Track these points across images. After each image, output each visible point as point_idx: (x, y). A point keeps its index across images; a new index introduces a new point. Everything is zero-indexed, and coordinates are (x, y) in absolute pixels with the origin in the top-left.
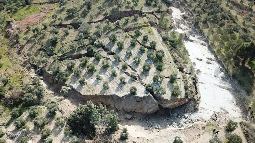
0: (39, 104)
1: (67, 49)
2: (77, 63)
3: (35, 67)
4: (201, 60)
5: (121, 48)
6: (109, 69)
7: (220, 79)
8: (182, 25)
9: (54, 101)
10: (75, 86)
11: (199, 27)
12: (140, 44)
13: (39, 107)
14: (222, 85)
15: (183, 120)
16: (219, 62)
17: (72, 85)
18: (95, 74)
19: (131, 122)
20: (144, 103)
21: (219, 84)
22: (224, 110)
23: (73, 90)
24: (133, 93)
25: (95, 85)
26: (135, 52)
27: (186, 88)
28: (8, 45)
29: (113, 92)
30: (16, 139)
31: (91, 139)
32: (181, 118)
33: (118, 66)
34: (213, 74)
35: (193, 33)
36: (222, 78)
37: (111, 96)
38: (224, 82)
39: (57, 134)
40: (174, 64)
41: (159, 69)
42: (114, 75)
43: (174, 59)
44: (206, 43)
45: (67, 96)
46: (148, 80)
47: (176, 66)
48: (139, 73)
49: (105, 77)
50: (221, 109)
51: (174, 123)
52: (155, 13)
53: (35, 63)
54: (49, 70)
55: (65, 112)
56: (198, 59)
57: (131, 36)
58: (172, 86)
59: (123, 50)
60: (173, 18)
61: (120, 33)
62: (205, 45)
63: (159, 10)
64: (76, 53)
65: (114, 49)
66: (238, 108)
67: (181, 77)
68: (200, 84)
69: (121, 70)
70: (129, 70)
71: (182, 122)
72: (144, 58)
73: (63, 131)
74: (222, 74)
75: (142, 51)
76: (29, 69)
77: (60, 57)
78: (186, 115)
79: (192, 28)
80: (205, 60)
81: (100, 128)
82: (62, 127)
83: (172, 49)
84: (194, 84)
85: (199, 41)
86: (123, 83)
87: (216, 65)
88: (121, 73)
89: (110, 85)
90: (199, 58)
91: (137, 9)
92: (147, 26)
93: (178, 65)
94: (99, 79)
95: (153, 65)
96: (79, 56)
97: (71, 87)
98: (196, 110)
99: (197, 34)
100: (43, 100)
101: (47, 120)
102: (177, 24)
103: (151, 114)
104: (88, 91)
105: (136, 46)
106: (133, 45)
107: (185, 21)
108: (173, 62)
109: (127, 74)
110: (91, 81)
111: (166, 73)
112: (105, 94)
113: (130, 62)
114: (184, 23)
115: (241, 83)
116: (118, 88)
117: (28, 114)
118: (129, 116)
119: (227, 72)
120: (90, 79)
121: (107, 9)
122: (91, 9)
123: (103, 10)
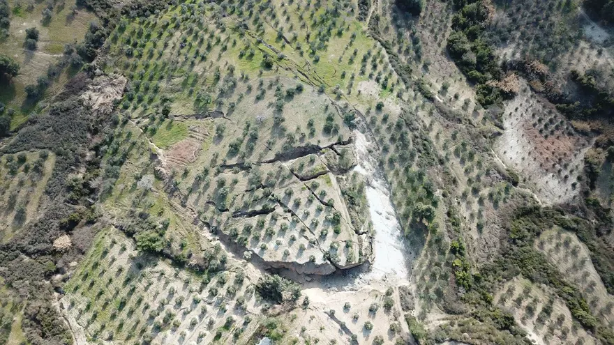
0: (224, 270)
1: (239, 203)
2: (254, 221)
3: (208, 225)
4: (380, 214)
5: (297, 204)
6: (287, 231)
7: (395, 238)
8: (365, 163)
9: (239, 267)
10: (257, 251)
11: (383, 169)
12: (318, 199)
13: (225, 272)
14: (396, 245)
15: (357, 280)
16: (398, 219)
17: (252, 249)
18: (275, 237)
19: (311, 284)
20: (323, 269)
21: (394, 244)
22: (394, 271)
23: (254, 254)
24: (313, 261)
25: (276, 250)
26: (312, 209)
27: (360, 254)
28: (165, 191)
29: (294, 260)
30: (213, 304)
31: (280, 304)
32: (356, 278)
33: (297, 228)
34: (390, 232)
35: (377, 175)
36: (398, 236)
37: (292, 262)
38: (399, 242)
39: (249, 299)
40: (351, 225)
41: (337, 232)
42: (293, 239)
43: (352, 219)
44: (388, 192)
45: (248, 260)
46: (326, 246)
47: (353, 227)
48: (317, 238)
49: (284, 241)
50: (392, 269)
51: (349, 284)
52: (335, 146)
53: (208, 221)
54: (225, 229)
55: (252, 279)
56: (377, 213)
57: (307, 187)
58: (348, 251)
59: (300, 207)
60: (356, 151)
61: (296, 183)
62: (386, 195)
63: (339, 139)
64: (250, 210)
65: (290, 205)
66: (405, 269)
67: (357, 241)
68: (376, 243)
69: (300, 233)
70: (307, 233)
71: (356, 283)
72: (321, 218)
73: (254, 296)
74: (398, 233)
75: (320, 210)
76: (201, 228)
77: (234, 213)
78: (361, 276)
79: (376, 169)
80: (384, 214)
81: (286, 295)
82: (252, 293)
83: (350, 207)
84: (370, 243)
85: (382, 188)
86: (302, 249)
87: (394, 222)
88: (300, 237)
89: (290, 251)
90: (380, 211)
91: (313, 142)
92: (325, 173)
93: (354, 226)
94: (278, 244)
95: (331, 227)
96: (254, 213)
97: (252, 251)
98: (369, 270)
99: (380, 178)
100: (227, 265)
101: (237, 287)
102: (360, 161)
103: (330, 275)
104: (270, 257)
105: (314, 202)
106: (310, 201)
107: (370, 157)
108: (350, 222)
109: (306, 237)
110: (271, 245)
111: (343, 236)
112: (286, 261)
113: (308, 223)
114: (369, 160)
115: (413, 244)
116: (298, 254)
117: (216, 281)
118: (309, 279)
119: (403, 230)
120: (270, 242)
121: (277, 142)
122: (257, 139)
123: (273, 144)
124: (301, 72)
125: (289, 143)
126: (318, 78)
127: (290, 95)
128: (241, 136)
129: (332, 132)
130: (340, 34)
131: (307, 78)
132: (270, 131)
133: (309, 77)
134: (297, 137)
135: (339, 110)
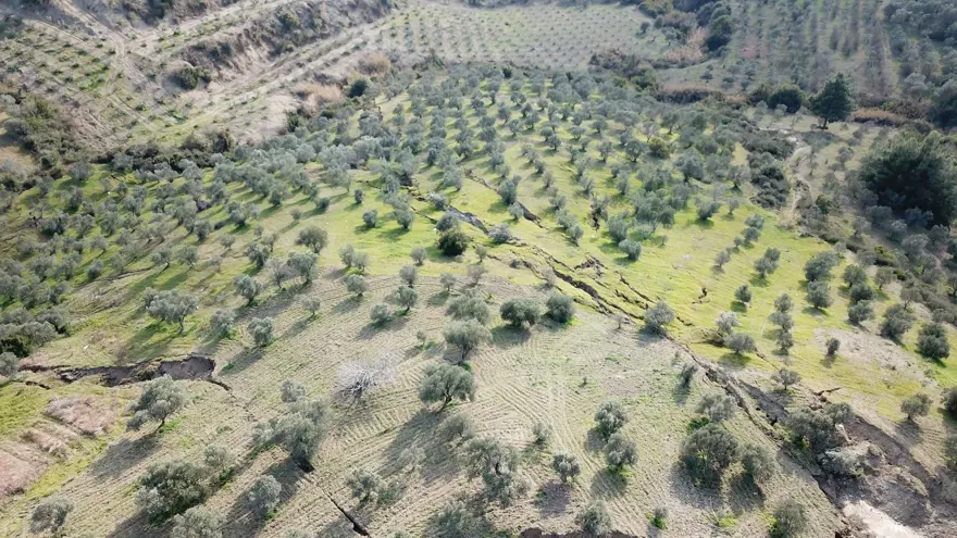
121: (410, 492)
122: (308, 468)
123: (387, 499)
124: (567, 279)
125: (477, 503)
126: (632, 296)
127: (516, 324)
128: (236, 452)
129: (725, 487)
130: (704, 219)
131: (592, 292)
132: (387, 441)
133: (601, 291)
134: (531, 478)
135: (748, 400)
